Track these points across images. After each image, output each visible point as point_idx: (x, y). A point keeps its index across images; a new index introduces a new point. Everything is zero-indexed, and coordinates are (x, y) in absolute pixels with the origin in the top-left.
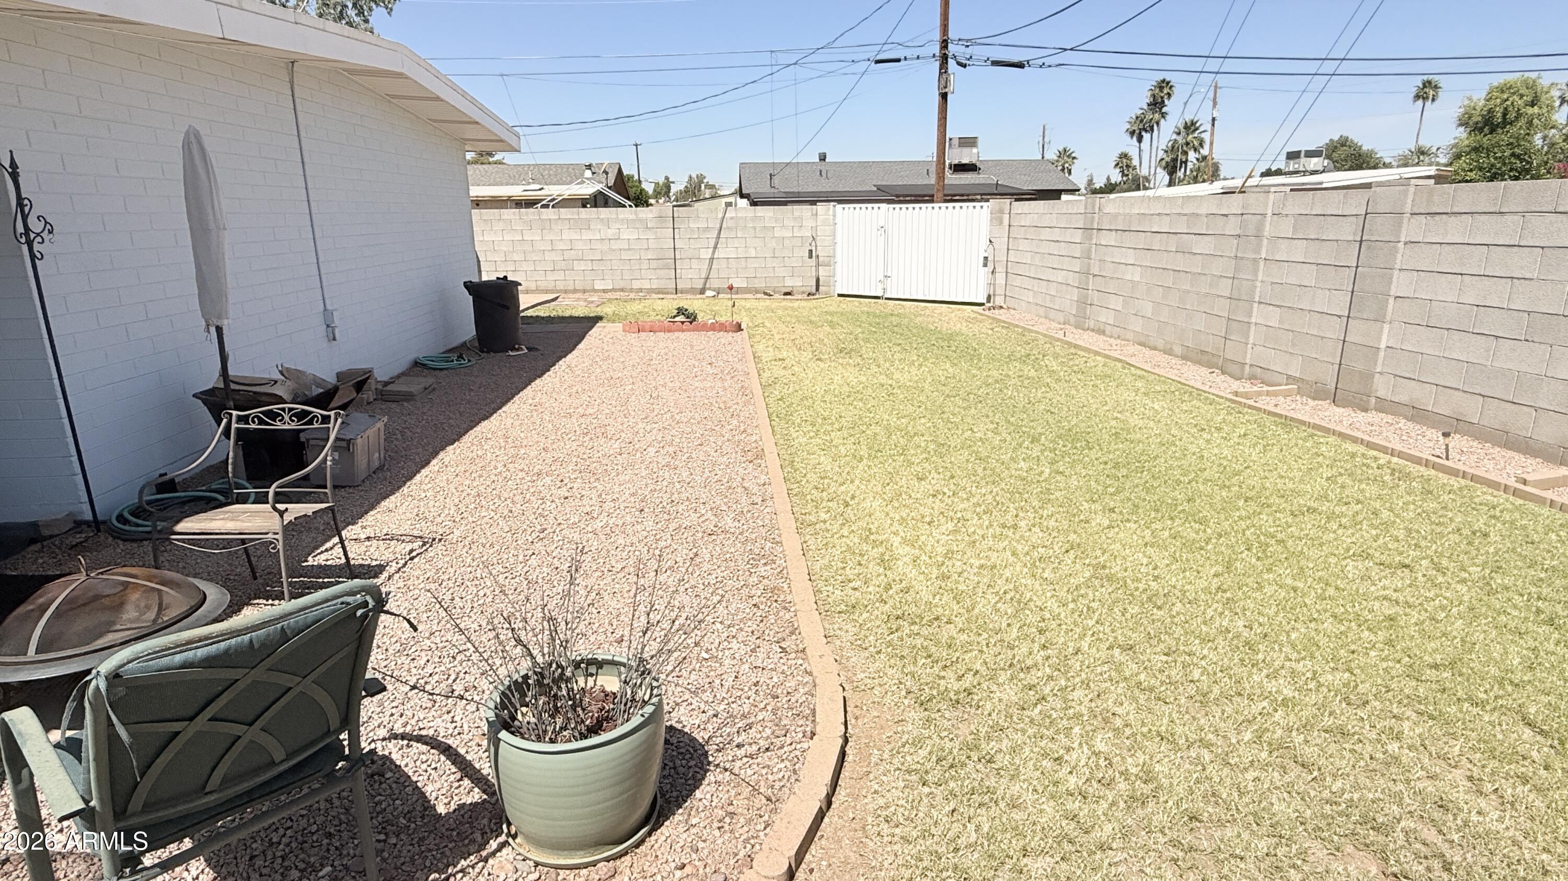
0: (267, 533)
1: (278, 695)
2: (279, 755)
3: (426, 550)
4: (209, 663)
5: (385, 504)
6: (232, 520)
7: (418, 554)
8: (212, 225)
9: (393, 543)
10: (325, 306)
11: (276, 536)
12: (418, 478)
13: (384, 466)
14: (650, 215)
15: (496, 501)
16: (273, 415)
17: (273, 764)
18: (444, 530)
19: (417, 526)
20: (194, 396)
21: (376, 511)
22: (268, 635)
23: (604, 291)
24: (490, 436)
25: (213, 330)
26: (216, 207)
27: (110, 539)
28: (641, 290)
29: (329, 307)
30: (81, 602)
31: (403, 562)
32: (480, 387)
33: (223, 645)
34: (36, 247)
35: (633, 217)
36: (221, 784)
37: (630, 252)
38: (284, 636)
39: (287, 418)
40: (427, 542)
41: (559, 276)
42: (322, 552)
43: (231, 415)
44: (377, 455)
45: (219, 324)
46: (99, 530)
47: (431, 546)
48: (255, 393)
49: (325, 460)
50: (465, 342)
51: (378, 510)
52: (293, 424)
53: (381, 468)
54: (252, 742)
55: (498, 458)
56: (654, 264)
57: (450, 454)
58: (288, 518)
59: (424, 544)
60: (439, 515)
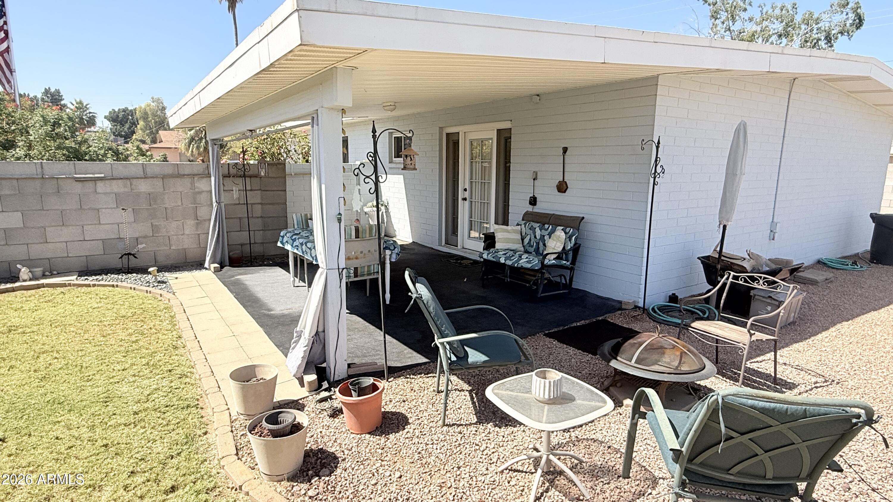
0: (739, 343)
1: (786, 444)
2: (769, 475)
3: (827, 386)
4: (763, 411)
5: (796, 346)
6: (720, 329)
7: (821, 386)
8: (738, 172)
9: (802, 372)
10: (773, 219)
11: (744, 346)
12: (819, 336)
13: (796, 322)
15: (884, 370)
16: (753, 279)
17: (764, 477)
18: (841, 377)
19: (820, 368)
20: (698, 258)
21: (789, 349)
22: (797, 410)
24: (879, 323)
25: (722, 226)
26: (743, 163)
27: (648, 318)
29: (775, 220)
30: (655, 347)
31: (810, 387)
32: (870, 287)
33: (773, 405)
34: (657, 179)
36: (737, 473)
38: (805, 415)
39: (761, 282)
40: (828, 381)
42: (755, 362)
43: (730, 274)
44: (793, 314)
45: (726, 224)
46: (644, 313)
47: (831, 384)
48: (731, 263)
49: (780, 312)
50: (858, 254)
51: (791, 348)
52: (765, 286)
53: (793, 323)
54: (762, 460)
55: (887, 341)
57: (845, 327)
58: (754, 338)
59: (826, 381)
60: (837, 366)
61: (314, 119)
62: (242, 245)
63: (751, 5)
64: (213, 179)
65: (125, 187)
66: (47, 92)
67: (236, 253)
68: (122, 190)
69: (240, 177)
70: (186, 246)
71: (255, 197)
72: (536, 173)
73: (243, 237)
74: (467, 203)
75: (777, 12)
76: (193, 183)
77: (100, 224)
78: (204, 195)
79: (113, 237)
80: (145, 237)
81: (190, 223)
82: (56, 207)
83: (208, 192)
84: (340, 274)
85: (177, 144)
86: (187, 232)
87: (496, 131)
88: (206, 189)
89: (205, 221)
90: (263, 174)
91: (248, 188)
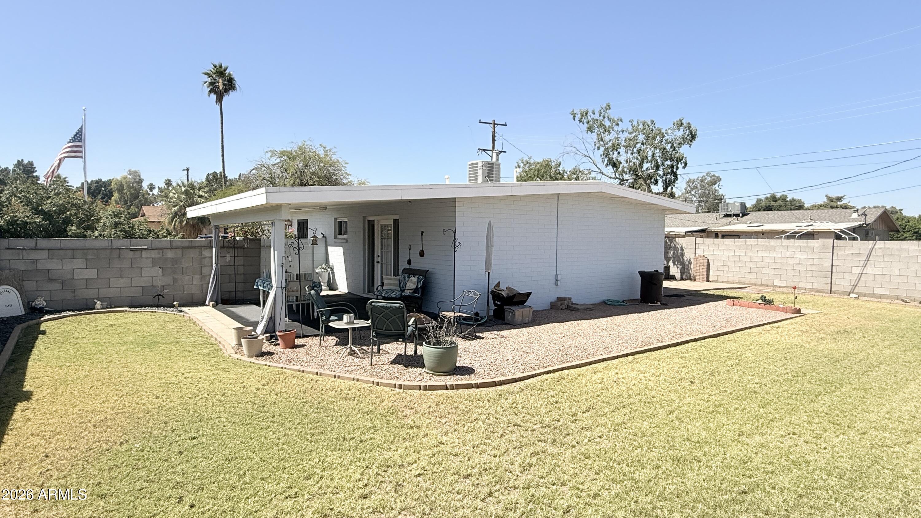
4: (381, 307)
8: (490, 245)
10: (556, 273)
14: (816, 245)
23: (780, 287)
25: (487, 273)
26: (492, 241)
28: (805, 289)
29: (558, 273)
34: (456, 249)
35: (805, 245)
37: (800, 266)
41: (753, 276)
45: (489, 271)
56: (816, 274)
61: (273, 224)
62: (230, 292)
63: (622, 121)
64: (214, 249)
65: (159, 254)
66: (19, 163)
67: (226, 297)
68: (157, 256)
69: (231, 248)
70: (193, 292)
71: (240, 261)
72: (411, 246)
73: (231, 287)
74: (379, 265)
75: (641, 126)
76: (200, 252)
77: (142, 277)
78: (207, 260)
79: (149, 285)
80: (169, 285)
81: (197, 277)
82: (117, 266)
83: (209, 257)
84: (282, 290)
85: (160, 218)
86: (194, 283)
87: (393, 221)
88: (209, 255)
89: (206, 276)
90: (246, 246)
91: (236, 255)
